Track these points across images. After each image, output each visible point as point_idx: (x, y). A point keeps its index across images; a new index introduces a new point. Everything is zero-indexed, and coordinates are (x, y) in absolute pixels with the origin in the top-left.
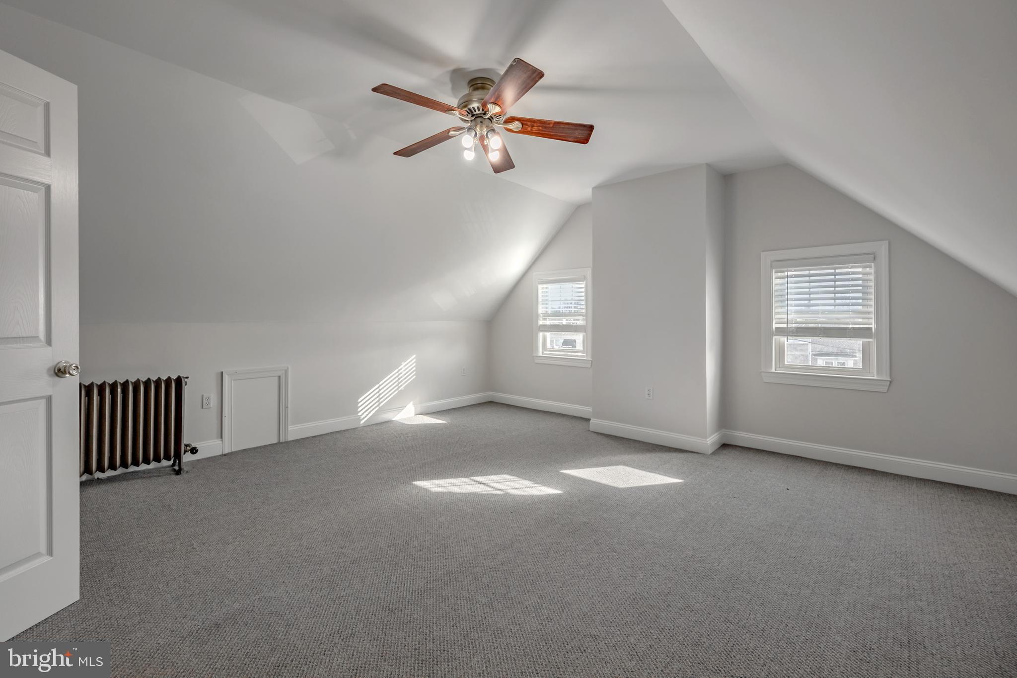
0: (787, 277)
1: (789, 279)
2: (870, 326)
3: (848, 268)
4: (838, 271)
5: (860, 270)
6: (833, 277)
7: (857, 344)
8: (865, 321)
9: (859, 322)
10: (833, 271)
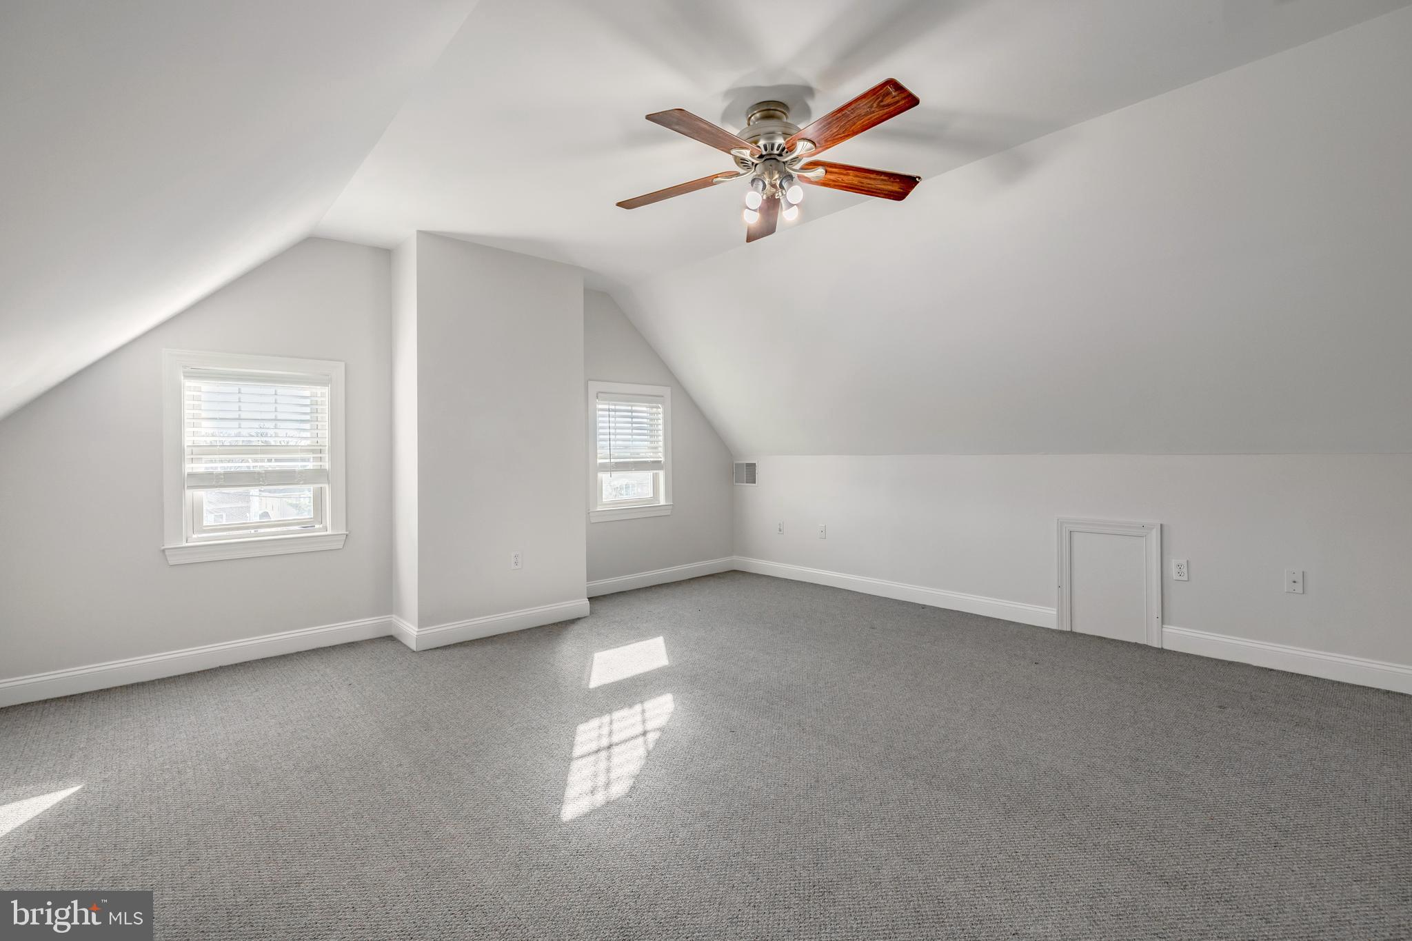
0: (609, 410)
1: (611, 413)
2: (660, 459)
3: (640, 406)
4: (634, 408)
5: (645, 409)
6: (630, 414)
7: (648, 475)
8: (655, 455)
9: (649, 456)
10: (630, 408)
